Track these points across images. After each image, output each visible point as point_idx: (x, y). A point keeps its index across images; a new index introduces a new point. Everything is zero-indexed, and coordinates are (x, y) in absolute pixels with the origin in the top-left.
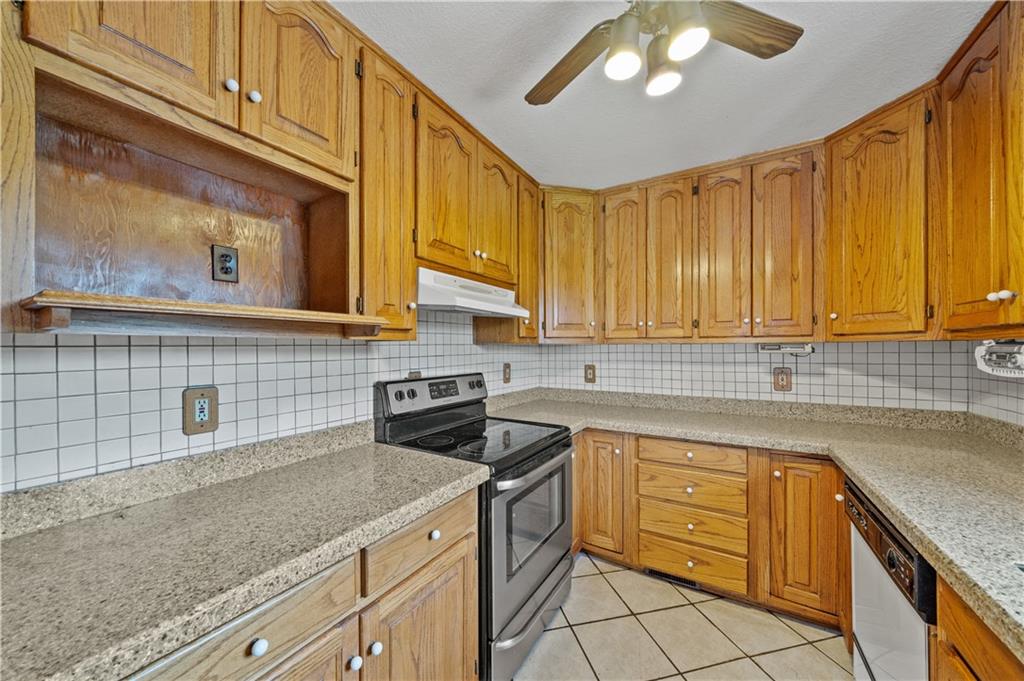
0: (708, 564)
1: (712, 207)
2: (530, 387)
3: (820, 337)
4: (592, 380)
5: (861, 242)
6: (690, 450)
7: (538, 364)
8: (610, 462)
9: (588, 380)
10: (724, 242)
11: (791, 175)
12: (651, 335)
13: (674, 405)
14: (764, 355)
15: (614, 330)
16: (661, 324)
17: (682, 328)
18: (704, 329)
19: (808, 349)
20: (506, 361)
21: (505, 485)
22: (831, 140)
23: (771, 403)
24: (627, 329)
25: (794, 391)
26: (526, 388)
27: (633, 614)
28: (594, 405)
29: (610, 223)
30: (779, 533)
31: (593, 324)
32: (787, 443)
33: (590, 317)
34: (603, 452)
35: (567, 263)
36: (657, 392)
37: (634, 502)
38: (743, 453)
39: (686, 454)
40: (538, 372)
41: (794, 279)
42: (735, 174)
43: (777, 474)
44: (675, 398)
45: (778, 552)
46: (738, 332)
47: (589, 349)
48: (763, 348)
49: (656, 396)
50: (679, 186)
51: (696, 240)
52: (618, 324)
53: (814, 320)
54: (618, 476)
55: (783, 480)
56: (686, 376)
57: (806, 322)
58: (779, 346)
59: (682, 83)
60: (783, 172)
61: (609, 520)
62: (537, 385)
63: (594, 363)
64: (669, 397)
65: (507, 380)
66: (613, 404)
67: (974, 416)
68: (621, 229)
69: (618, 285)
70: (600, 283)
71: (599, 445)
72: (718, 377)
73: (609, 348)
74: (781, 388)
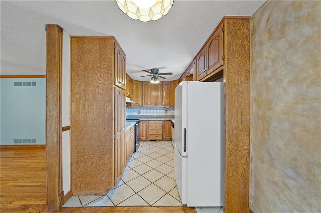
3: (170, 106)
9: (138, 113)
10: (159, 89)
12: (150, 105)
14: (164, 108)
16: (151, 104)
18: (157, 105)
19: (169, 108)
21: (137, 125)
22: (171, 82)
23: (165, 115)
25: (168, 113)
29: (143, 87)
32: (166, 119)
33: (140, 102)
35: (137, 93)
37: (148, 131)
38: (162, 121)
39: (155, 122)
45: (166, 133)
46: (161, 105)
47: (140, 108)
52: (145, 104)
53: (169, 104)
54: (146, 127)
55: (166, 124)
58: (166, 107)
60: (166, 84)
61: (144, 135)
63: (139, 110)
66: (143, 117)
68: (145, 88)
69: (145, 97)
70: (142, 97)
72: (159, 112)
73: (143, 108)
74: (166, 113)
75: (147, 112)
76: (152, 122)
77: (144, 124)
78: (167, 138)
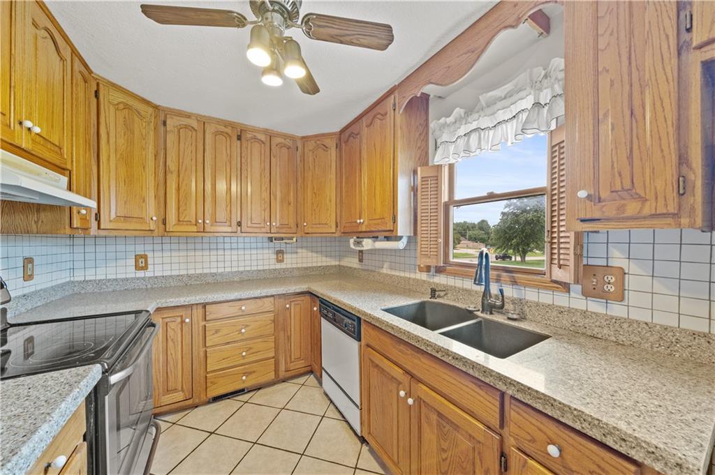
0: (254, 372)
1: (249, 151)
2: (59, 282)
3: (299, 234)
4: (145, 268)
5: (315, 191)
6: (242, 306)
7: (68, 257)
8: (179, 331)
9: (139, 268)
11: (288, 149)
12: (207, 230)
13: (219, 278)
14: (271, 242)
15: (175, 225)
16: (215, 222)
17: (230, 226)
18: (244, 228)
19: (295, 240)
20: (27, 255)
22: (305, 138)
23: (275, 270)
24: (187, 225)
25: (285, 262)
26: (54, 283)
27: (211, 433)
28: (147, 289)
29: (171, 137)
30: (288, 337)
31: (154, 218)
32: (292, 289)
33: (151, 211)
34: (172, 325)
35: (127, 159)
36: (206, 271)
37: (202, 354)
38: (272, 299)
39: (241, 309)
40: (69, 265)
41: (289, 204)
42: (262, 137)
43: (288, 306)
44: (219, 274)
45: (288, 347)
46: (264, 230)
48: (275, 240)
49: (206, 274)
50: (229, 130)
51: (239, 169)
52: (179, 221)
53: (297, 225)
54: (187, 340)
55: (290, 309)
56: (228, 258)
57: (293, 225)
58: (282, 238)
59: (281, 86)
60: (285, 146)
62: (68, 280)
63: (146, 253)
64: (215, 274)
65: (28, 277)
66: (168, 285)
67: (342, 266)
68: (182, 145)
69: (178, 189)
70: (160, 184)
71: (168, 320)
72: (248, 257)
73: (166, 240)
74: (280, 261)
75: (190, 259)
76: (226, 310)
77: (174, 326)
78: (292, 366)
